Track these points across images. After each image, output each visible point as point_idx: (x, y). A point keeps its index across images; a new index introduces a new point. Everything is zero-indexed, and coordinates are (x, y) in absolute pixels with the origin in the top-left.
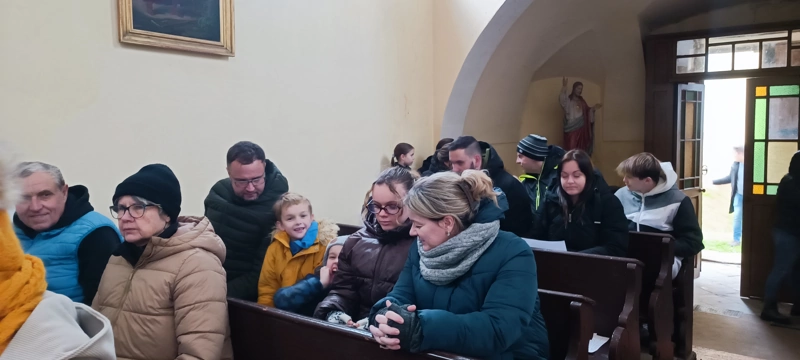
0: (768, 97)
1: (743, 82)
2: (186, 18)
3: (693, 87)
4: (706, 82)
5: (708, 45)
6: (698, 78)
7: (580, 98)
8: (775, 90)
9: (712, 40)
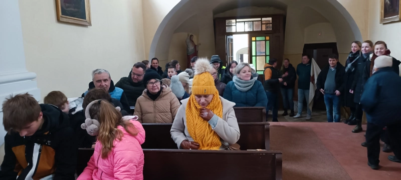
0: (256, 41)
1: (247, 35)
2: (76, 10)
3: (230, 37)
4: (233, 35)
5: (236, 22)
6: (231, 34)
7: (193, 41)
8: (258, 38)
9: (237, 20)
